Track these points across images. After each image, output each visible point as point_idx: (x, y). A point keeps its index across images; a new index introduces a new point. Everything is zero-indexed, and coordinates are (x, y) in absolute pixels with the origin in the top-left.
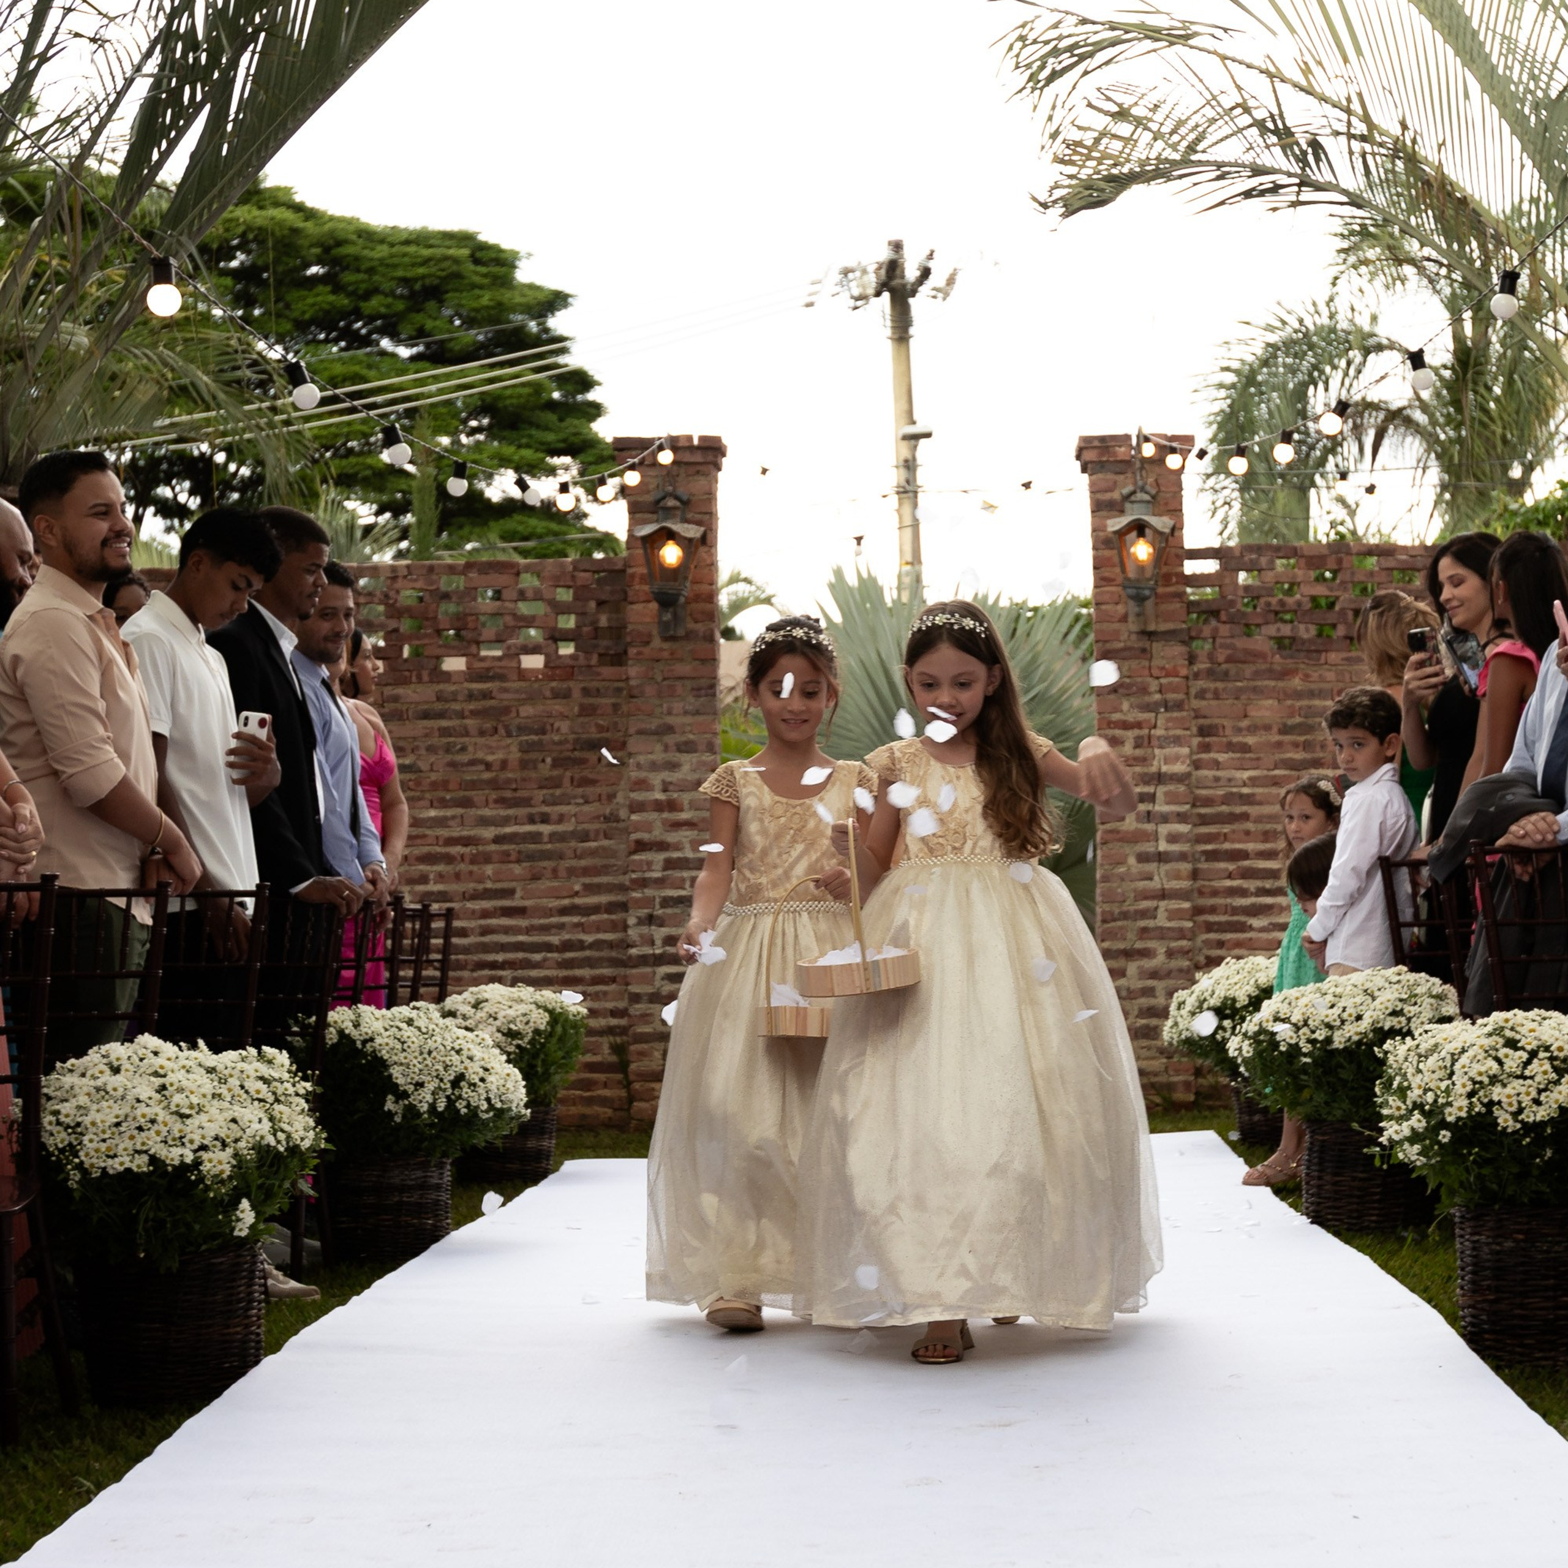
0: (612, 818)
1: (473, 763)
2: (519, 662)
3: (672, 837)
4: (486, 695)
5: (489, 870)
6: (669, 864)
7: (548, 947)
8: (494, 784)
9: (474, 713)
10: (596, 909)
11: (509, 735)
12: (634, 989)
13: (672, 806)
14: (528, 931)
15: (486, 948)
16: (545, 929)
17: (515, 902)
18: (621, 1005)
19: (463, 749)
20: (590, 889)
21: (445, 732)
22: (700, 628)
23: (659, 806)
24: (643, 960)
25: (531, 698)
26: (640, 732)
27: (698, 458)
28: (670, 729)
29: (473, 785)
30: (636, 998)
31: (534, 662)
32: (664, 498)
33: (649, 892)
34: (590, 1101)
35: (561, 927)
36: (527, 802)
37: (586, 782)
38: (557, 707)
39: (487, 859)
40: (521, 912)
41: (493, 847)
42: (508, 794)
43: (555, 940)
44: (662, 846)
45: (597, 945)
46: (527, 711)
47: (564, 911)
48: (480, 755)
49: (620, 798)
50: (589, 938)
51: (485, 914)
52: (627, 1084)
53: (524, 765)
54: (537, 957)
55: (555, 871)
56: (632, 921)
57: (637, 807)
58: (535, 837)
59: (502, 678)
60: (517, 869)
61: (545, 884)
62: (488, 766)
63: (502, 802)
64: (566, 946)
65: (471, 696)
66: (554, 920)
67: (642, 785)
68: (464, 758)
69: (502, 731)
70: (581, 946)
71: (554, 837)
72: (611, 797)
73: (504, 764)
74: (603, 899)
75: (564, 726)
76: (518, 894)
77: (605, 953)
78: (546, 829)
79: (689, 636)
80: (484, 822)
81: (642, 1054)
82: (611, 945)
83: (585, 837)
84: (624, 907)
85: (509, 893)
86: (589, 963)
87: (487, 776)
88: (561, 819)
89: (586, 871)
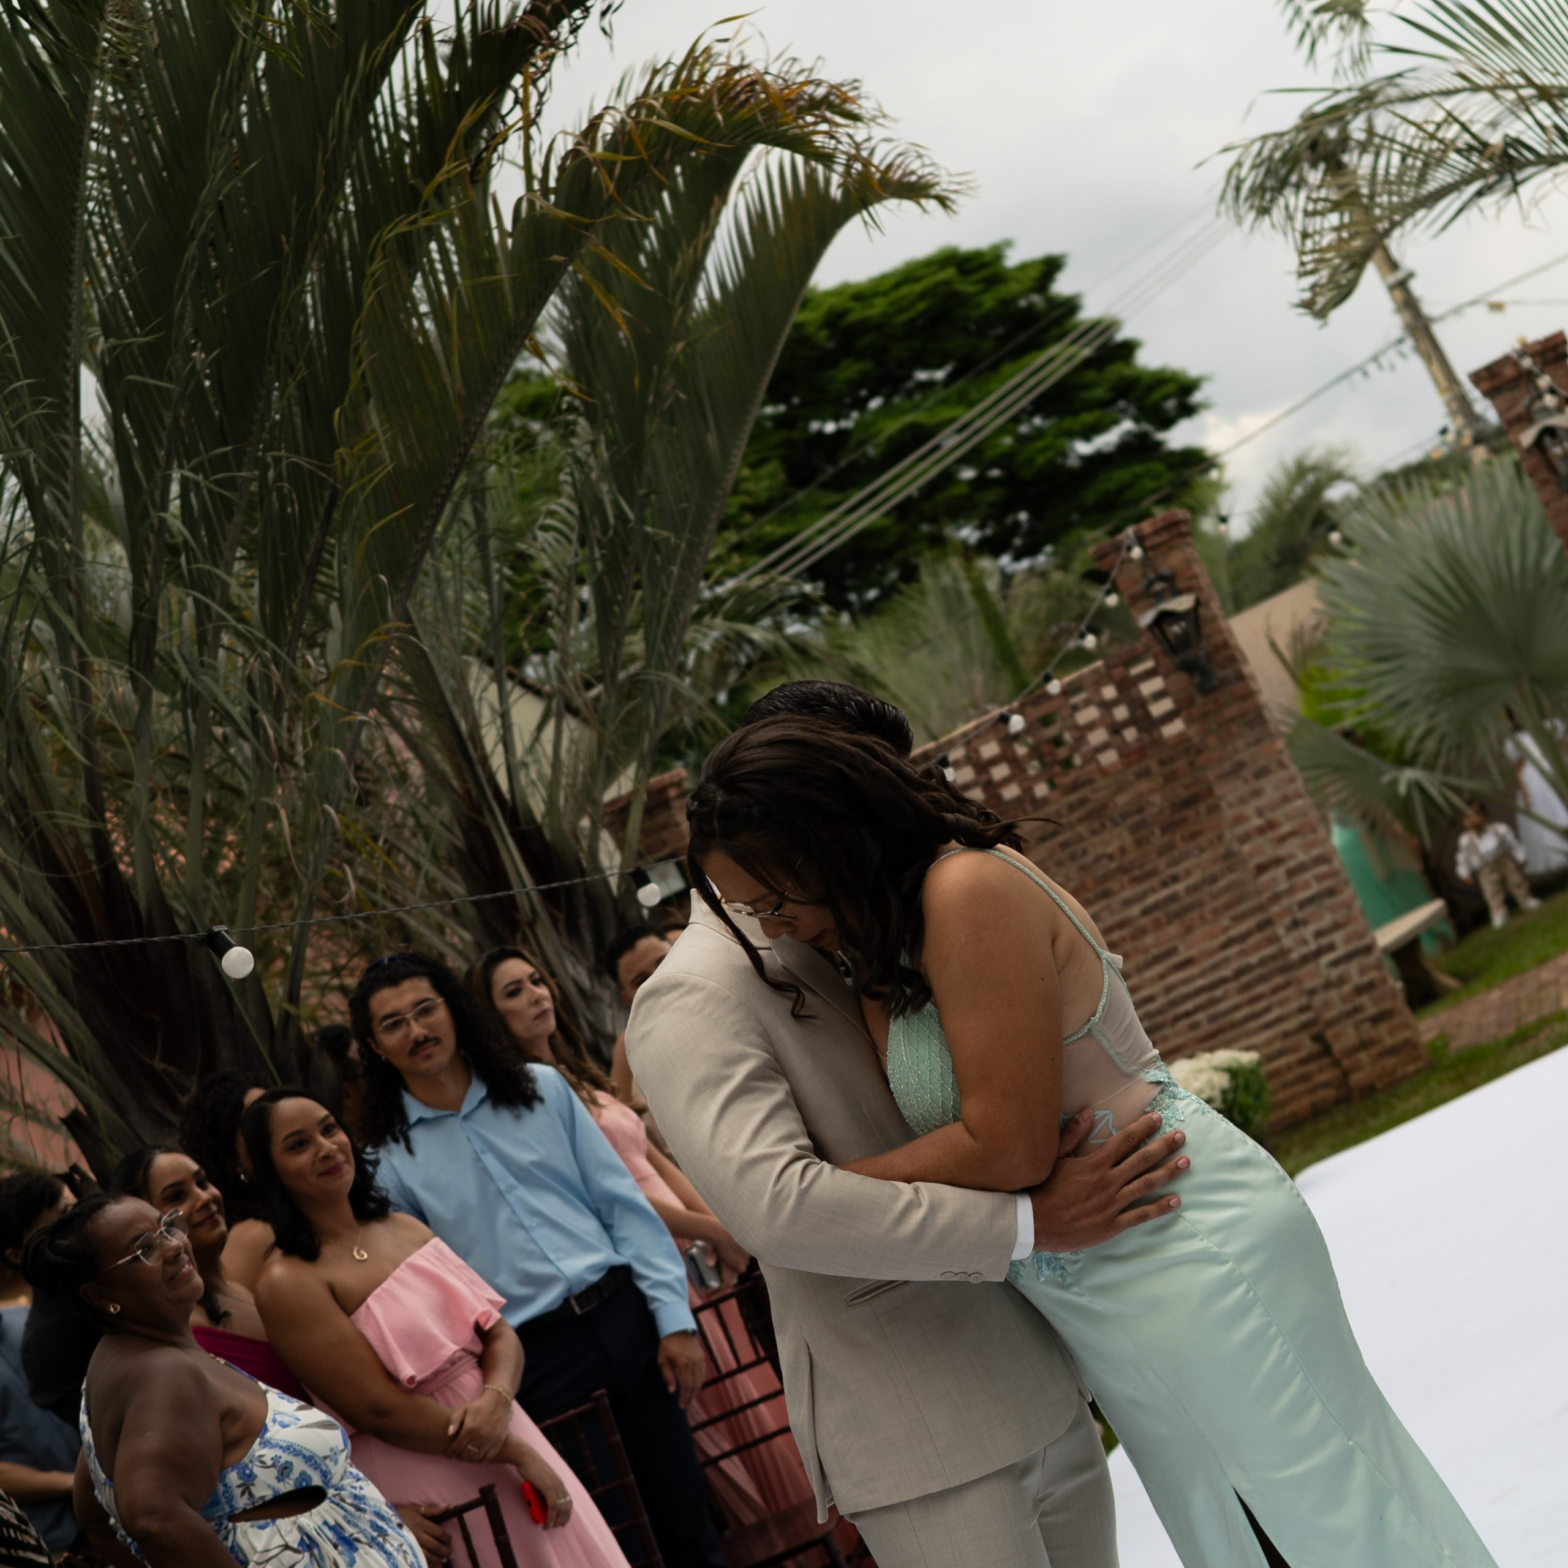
0: (1228, 855)
1: (1098, 859)
2: (1098, 763)
3: (1283, 850)
4: (1083, 801)
5: (1149, 939)
6: (1291, 873)
7: (1224, 981)
8: (1123, 870)
9: (1081, 820)
10: (1248, 934)
11: (1116, 824)
12: (1309, 984)
13: (1271, 825)
14: (1202, 974)
15: (1174, 1003)
16: (1215, 967)
17: (1182, 955)
18: (1303, 1001)
19: (1085, 852)
20: (1237, 919)
21: (1064, 845)
22: (1229, 672)
23: (1261, 831)
24: (1305, 960)
25: (1121, 788)
26: (1221, 777)
27: (1165, 536)
28: (1240, 766)
29: (1106, 877)
30: (1312, 993)
31: (1109, 758)
32: (1150, 584)
33: (1285, 902)
34: (1313, 1090)
35: (1227, 960)
36: (1153, 873)
37: (1194, 836)
38: (1144, 785)
39: (1143, 932)
40: (1188, 962)
41: (1144, 921)
42: (1137, 873)
43: (1226, 972)
44: (1278, 861)
45: (1263, 962)
46: (1122, 799)
47: (1224, 946)
48: (1100, 850)
49: (1228, 836)
50: (1253, 959)
51: (1162, 976)
52: (1336, 1063)
53: (1139, 843)
54: (1219, 992)
55: (1203, 919)
56: (1280, 931)
57: (1244, 838)
58: (1174, 898)
59: (1089, 782)
60: (1173, 929)
61: (1199, 932)
62: (1111, 857)
63: (1135, 881)
64: (1239, 973)
65: (1072, 808)
66: (1220, 956)
67: (1239, 819)
68: (1089, 859)
69: (1109, 824)
70: (1249, 968)
71: (1191, 890)
72: (1220, 838)
73: (1123, 850)
74: (1251, 923)
75: (1157, 798)
76: (1181, 948)
77: (1272, 965)
78: (1179, 887)
79: (1223, 683)
80: (1128, 903)
81: (1337, 1036)
82: (1273, 957)
83: (1213, 879)
84: (1268, 923)
85: (1172, 951)
86: (1263, 979)
87: (1113, 865)
88: (1188, 873)
89: (1227, 907)
